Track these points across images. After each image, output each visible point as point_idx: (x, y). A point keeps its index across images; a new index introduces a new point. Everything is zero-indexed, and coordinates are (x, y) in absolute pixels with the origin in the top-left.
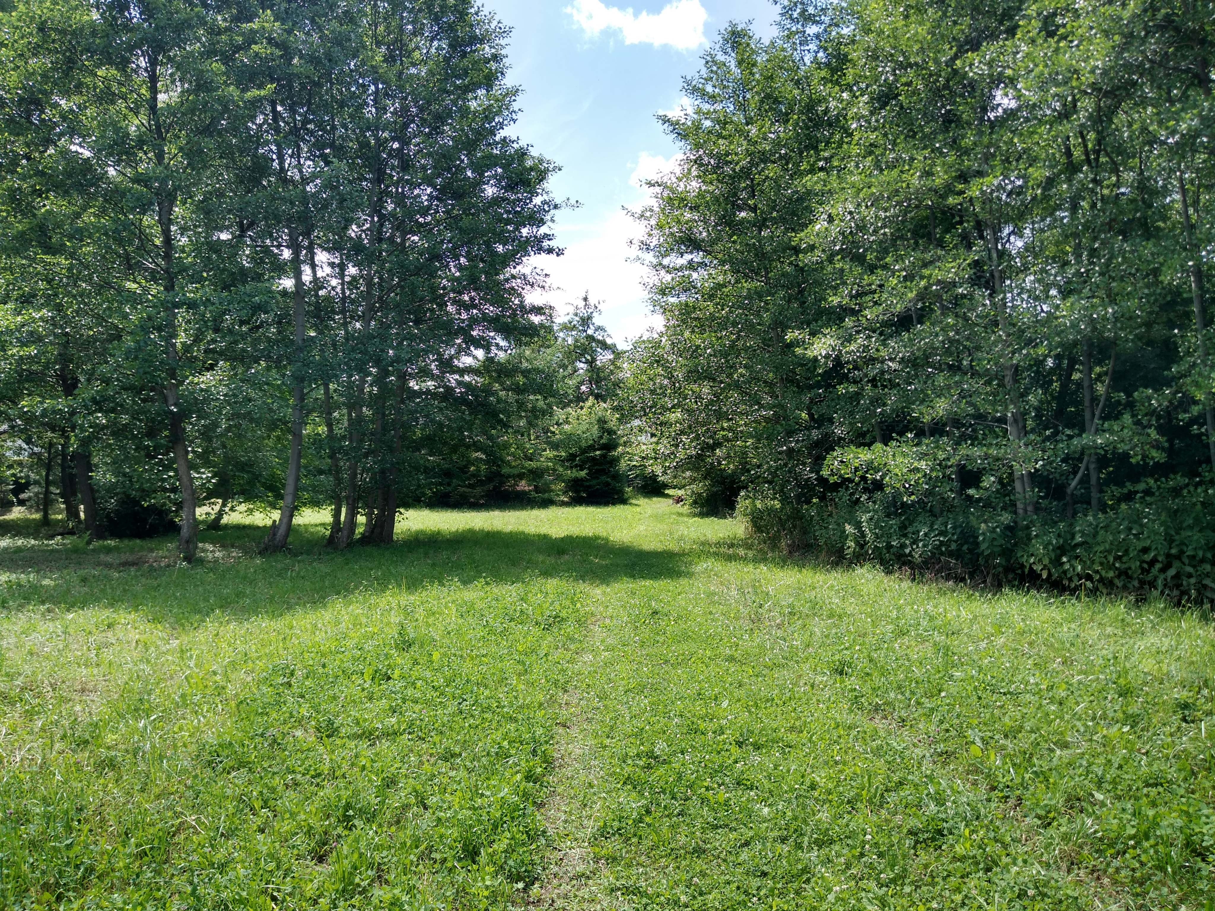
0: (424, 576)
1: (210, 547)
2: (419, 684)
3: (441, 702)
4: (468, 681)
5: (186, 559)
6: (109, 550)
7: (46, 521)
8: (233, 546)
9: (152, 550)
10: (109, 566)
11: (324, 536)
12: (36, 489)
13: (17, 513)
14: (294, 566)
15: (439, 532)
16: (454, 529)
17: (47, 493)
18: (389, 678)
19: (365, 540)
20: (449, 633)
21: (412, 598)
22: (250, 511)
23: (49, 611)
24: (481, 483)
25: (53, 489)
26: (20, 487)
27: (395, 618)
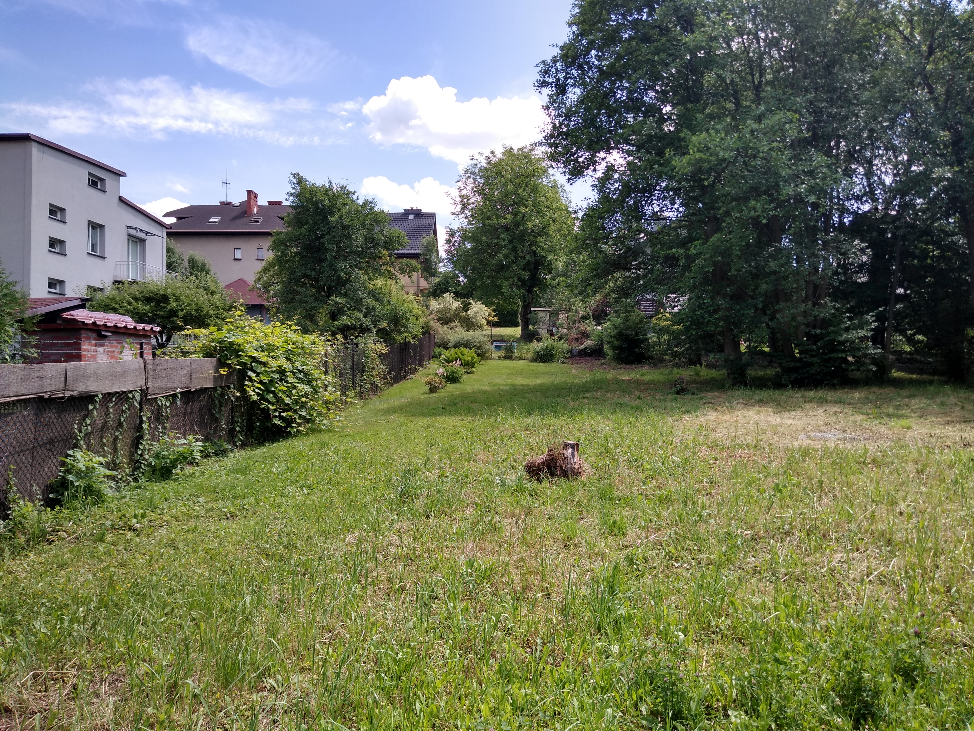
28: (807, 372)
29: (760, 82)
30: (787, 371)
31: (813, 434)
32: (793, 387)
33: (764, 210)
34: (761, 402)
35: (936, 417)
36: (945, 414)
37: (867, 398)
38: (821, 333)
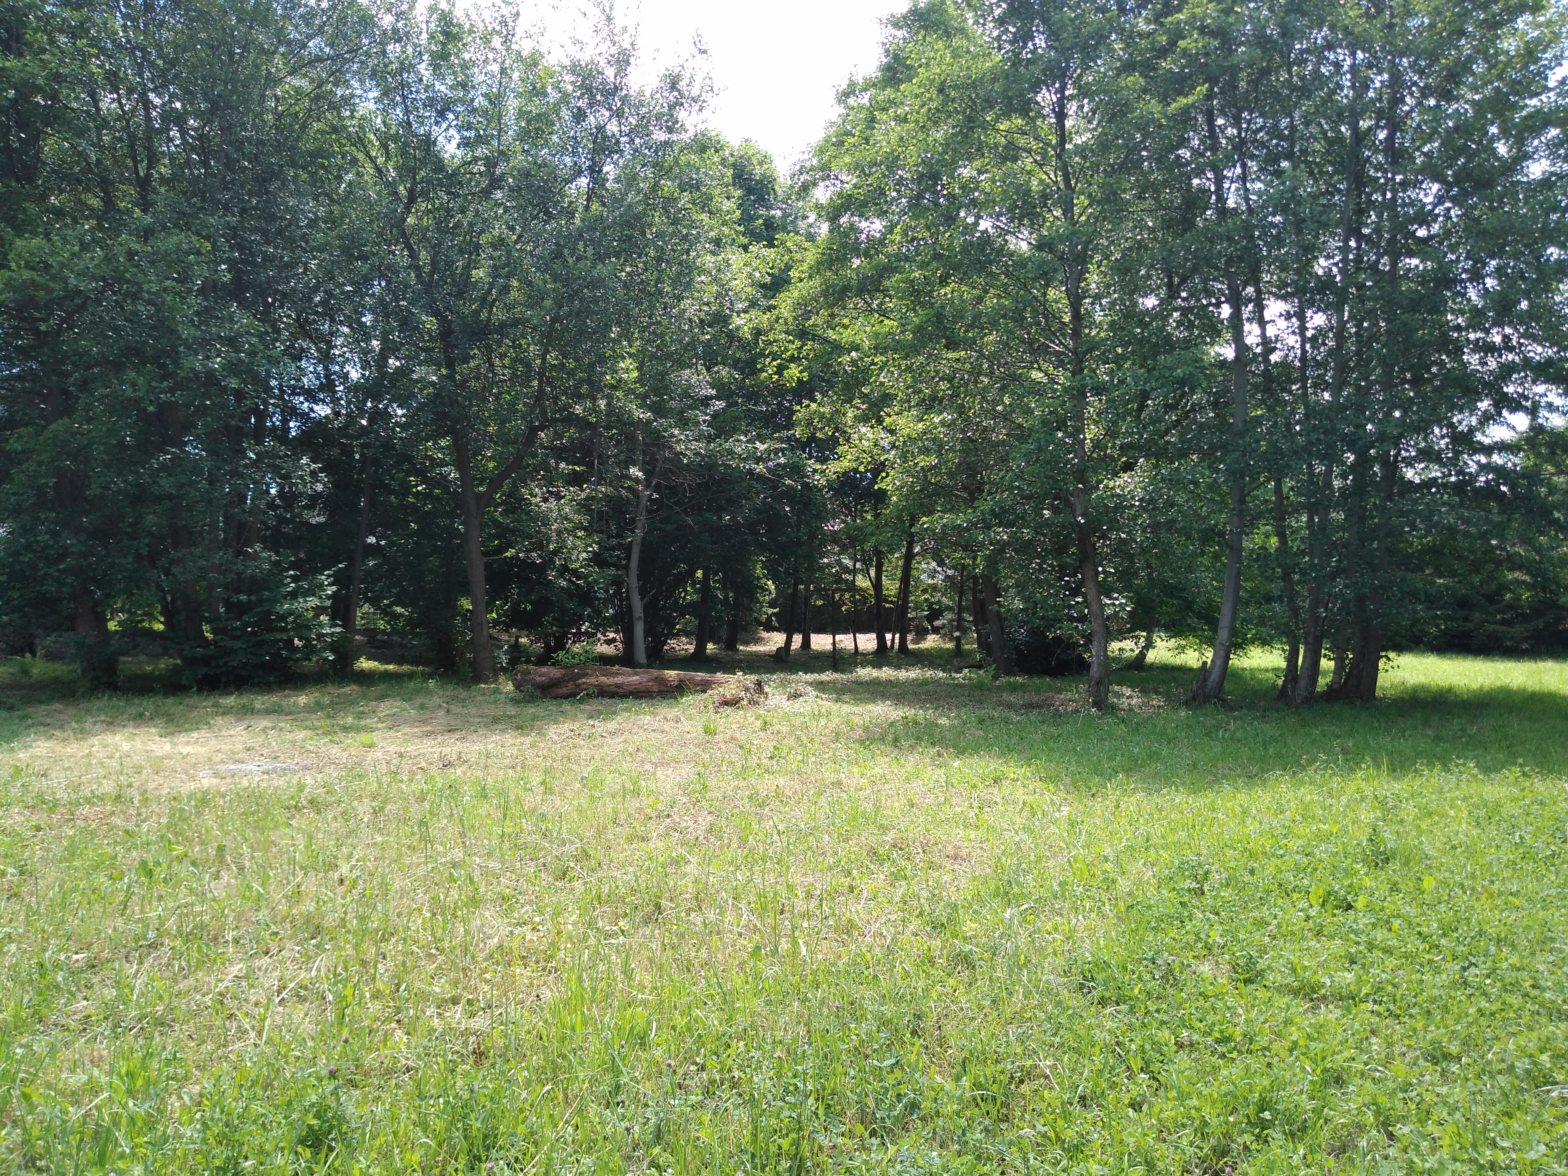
0: (1419, 755)
1: (1128, 692)
2: (1396, 924)
3: (1430, 962)
4: (1480, 933)
5: (1096, 704)
6: (1014, 688)
7: (958, 651)
8: (1156, 692)
9: (1060, 691)
10: (1010, 706)
11: (1274, 686)
12: (949, 616)
13: (931, 642)
14: (1228, 723)
15: (1450, 690)
16: (1475, 686)
17: (960, 619)
18: (1350, 907)
19: (1333, 694)
20: (1454, 847)
21: (1397, 786)
22: (1182, 649)
23: (939, 755)
24: (1524, 618)
25: (966, 616)
26: (935, 614)
27: (1366, 815)
28: (226, 663)
29: (148, 176)
30: (192, 662)
31: (222, 768)
32: (200, 691)
33: (151, 390)
34: (139, 719)
35: (411, 727)
36: (424, 722)
37: (318, 703)
38: (250, 601)
